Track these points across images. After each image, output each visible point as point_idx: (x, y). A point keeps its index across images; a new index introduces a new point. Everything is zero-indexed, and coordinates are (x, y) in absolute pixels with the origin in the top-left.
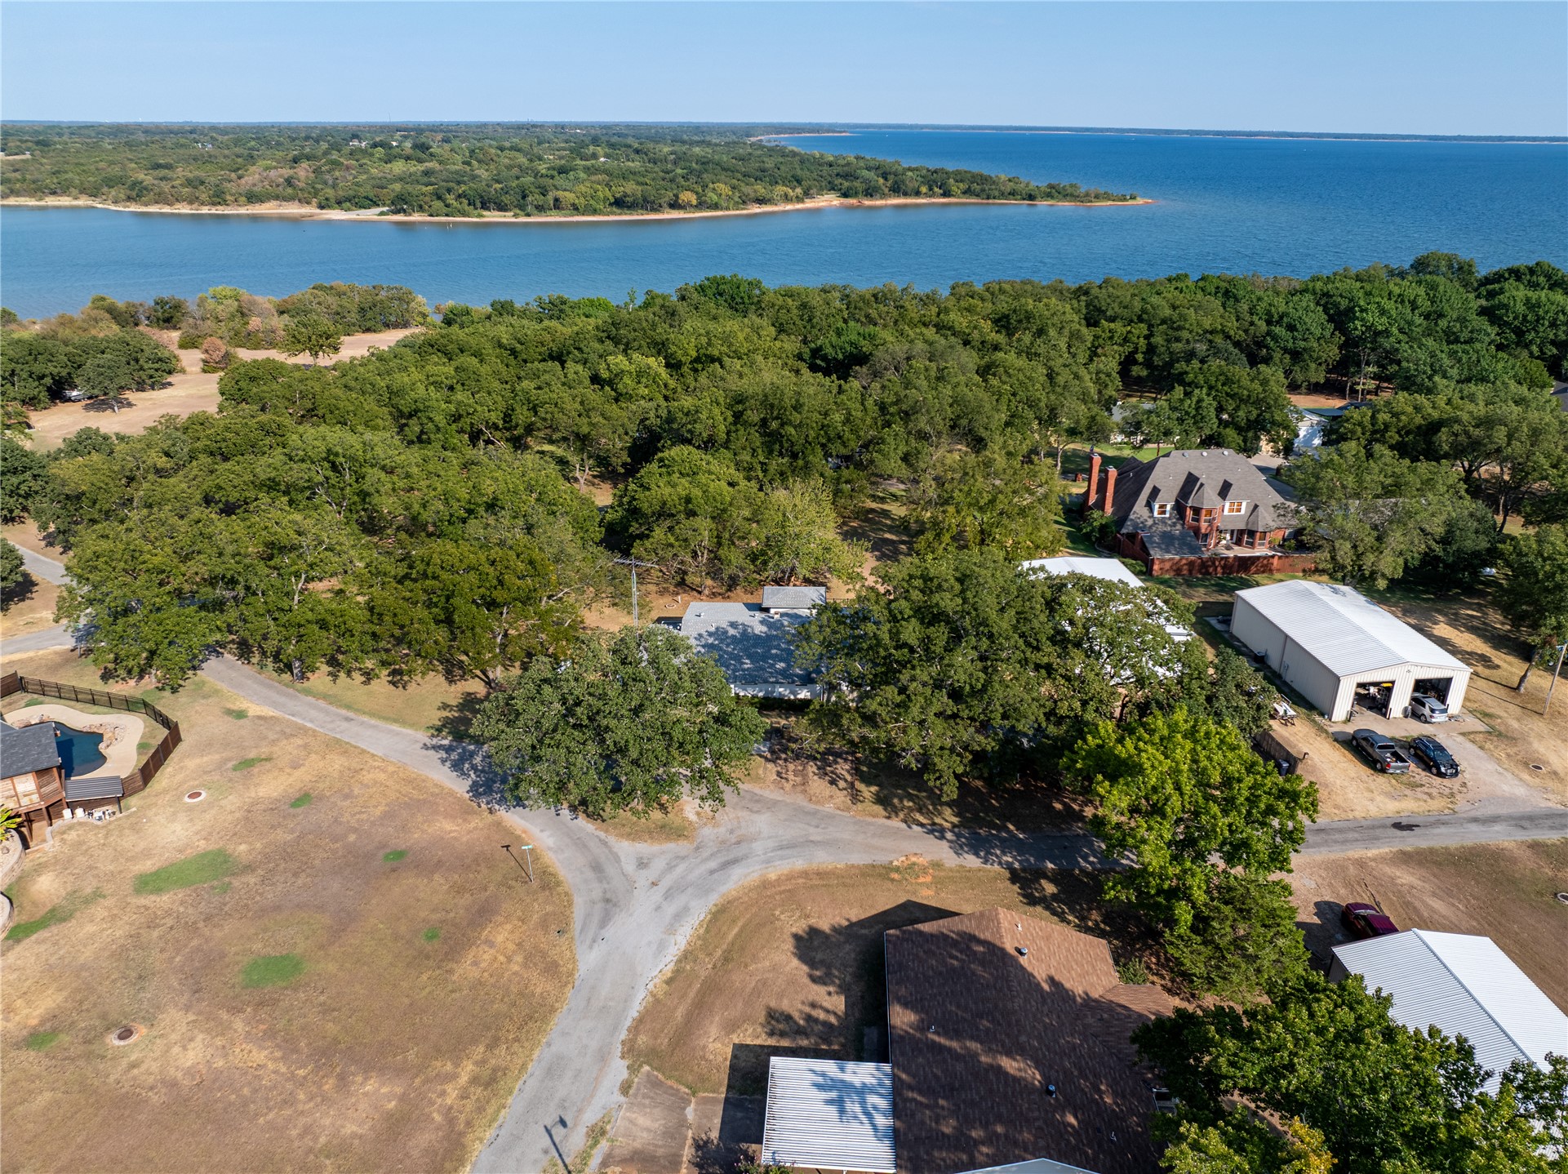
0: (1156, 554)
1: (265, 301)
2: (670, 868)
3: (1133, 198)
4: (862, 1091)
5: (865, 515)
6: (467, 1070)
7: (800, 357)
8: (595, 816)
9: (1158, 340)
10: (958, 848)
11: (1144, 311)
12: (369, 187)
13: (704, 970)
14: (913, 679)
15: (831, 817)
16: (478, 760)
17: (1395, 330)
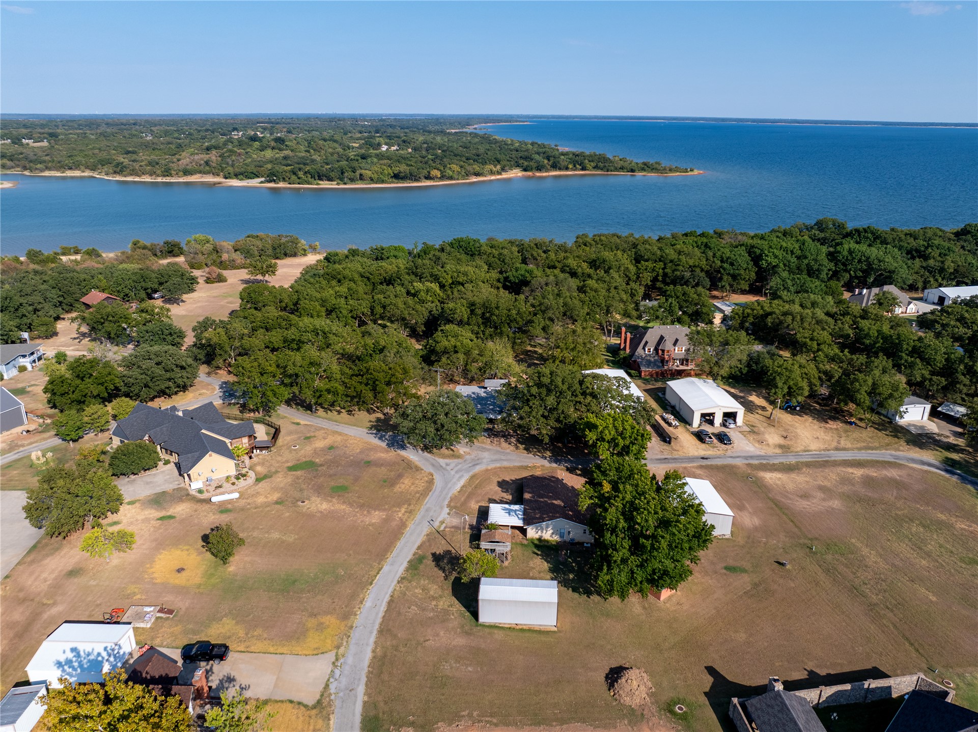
0: (643, 369)
1: (227, 245)
2: (456, 466)
3: (692, 170)
4: (515, 511)
5: (526, 353)
6: (403, 510)
7: (498, 280)
8: (430, 452)
9: (668, 271)
10: (550, 462)
11: (662, 256)
12: (253, 166)
13: (470, 490)
14: (534, 404)
15: (509, 453)
16: (387, 437)
17: (781, 265)
